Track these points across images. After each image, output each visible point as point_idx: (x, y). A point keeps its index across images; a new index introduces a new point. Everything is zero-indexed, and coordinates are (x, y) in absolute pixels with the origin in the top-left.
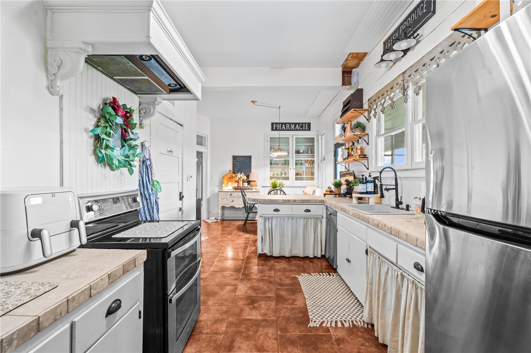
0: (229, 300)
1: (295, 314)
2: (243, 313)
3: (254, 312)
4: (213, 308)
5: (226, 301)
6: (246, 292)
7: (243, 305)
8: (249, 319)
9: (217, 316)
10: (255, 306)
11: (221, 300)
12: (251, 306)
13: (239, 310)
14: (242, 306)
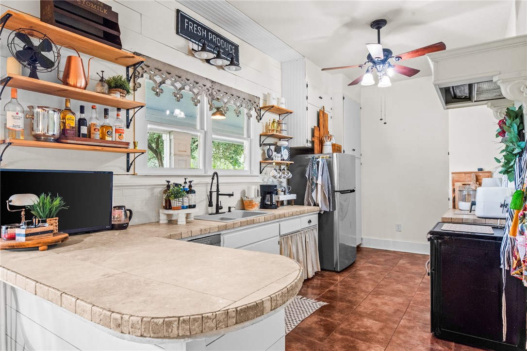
0: (395, 344)
1: (329, 313)
2: (381, 327)
3: (368, 324)
4: (417, 341)
5: (399, 345)
6: (369, 348)
7: (378, 334)
8: (377, 321)
9: (410, 332)
10: (365, 329)
11: (407, 347)
12: (370, 330)
13: (384, 330)
14: (380, 333)
